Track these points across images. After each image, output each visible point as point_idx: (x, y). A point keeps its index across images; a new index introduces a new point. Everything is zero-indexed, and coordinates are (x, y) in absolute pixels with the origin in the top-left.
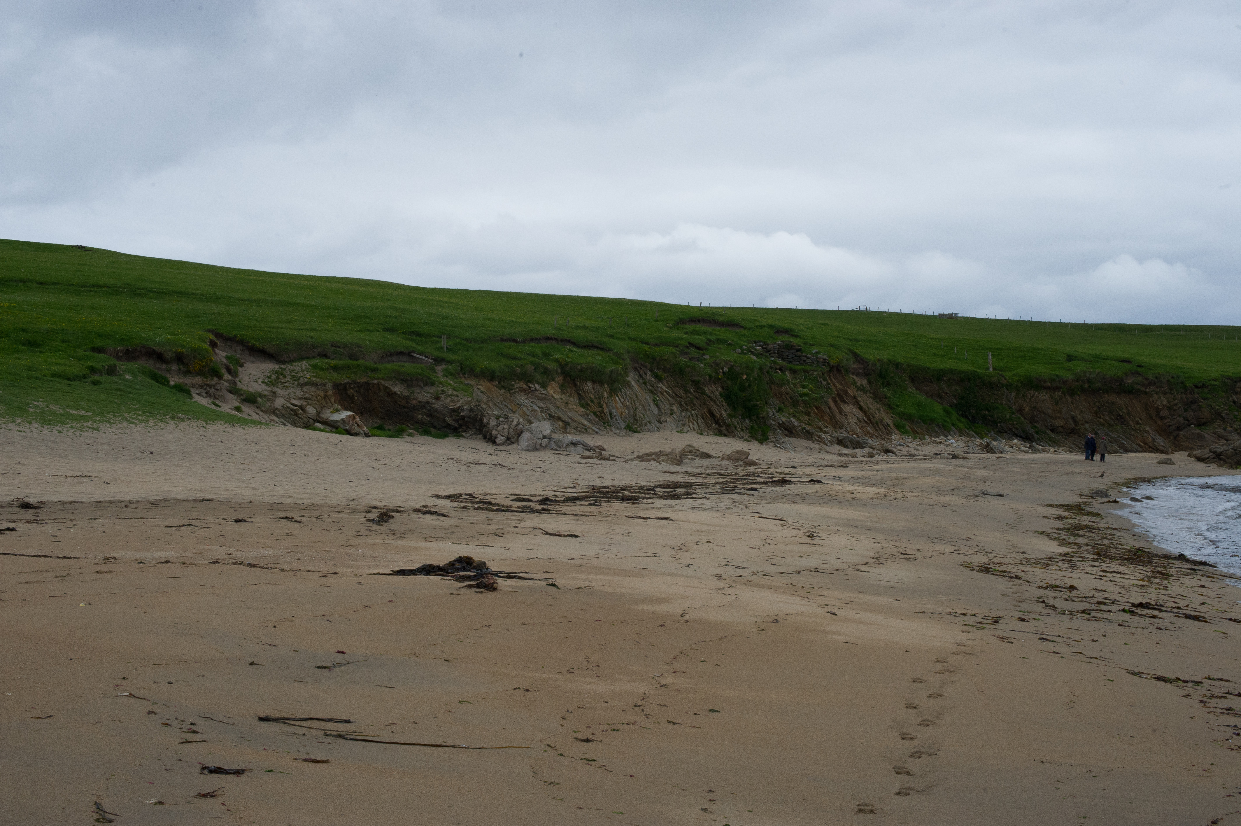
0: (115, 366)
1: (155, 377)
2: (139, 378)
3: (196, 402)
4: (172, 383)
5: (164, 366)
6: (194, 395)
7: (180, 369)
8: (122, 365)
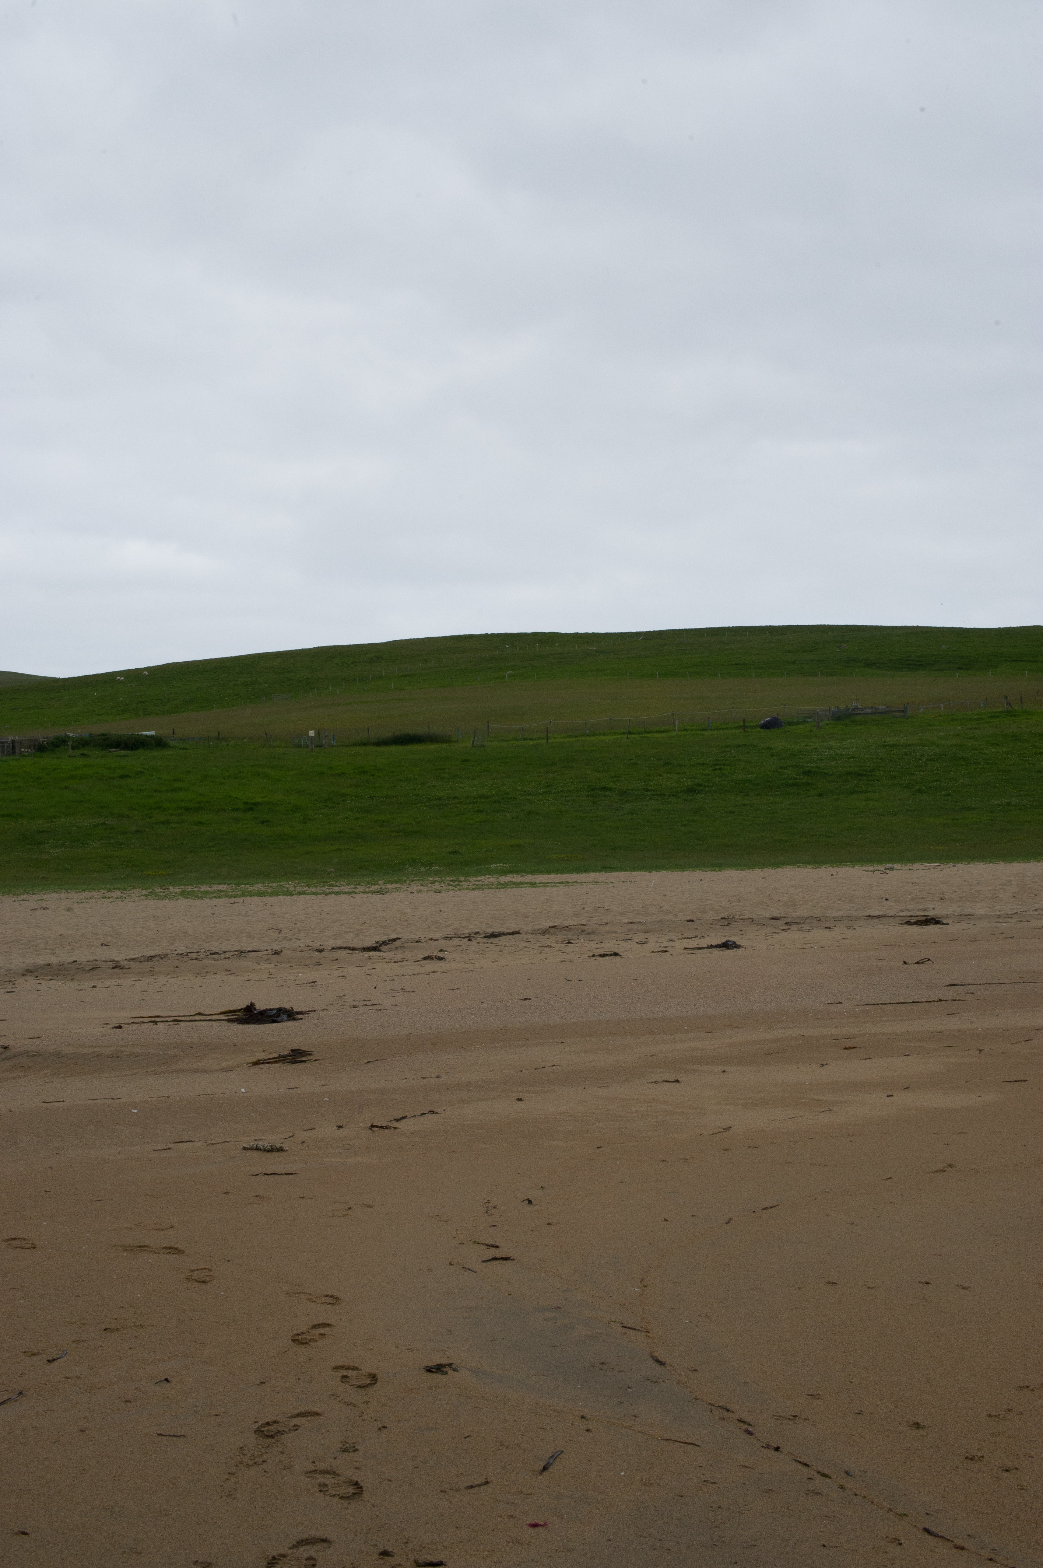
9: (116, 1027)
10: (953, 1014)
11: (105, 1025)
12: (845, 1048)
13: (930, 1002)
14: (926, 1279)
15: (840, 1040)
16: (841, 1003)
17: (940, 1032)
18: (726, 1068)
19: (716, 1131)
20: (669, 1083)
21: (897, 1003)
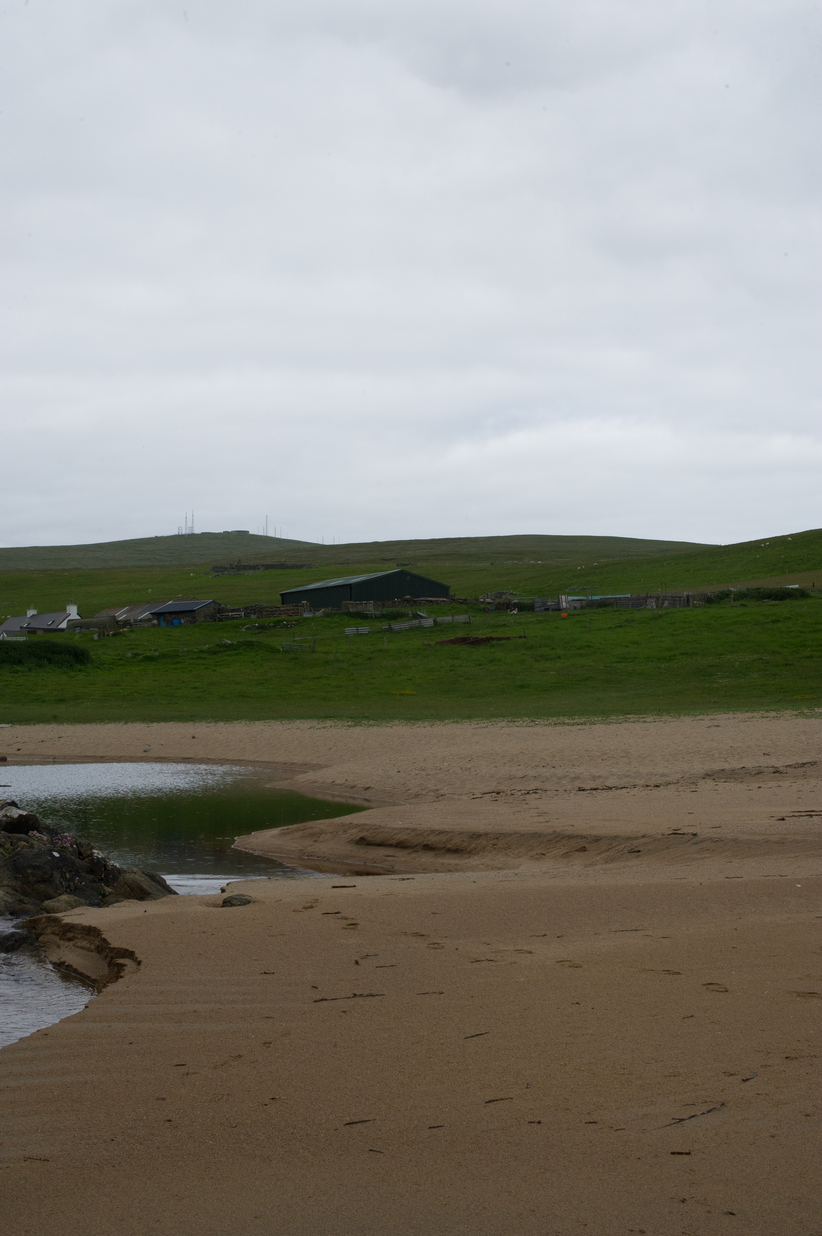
9: (780, 820)
11: (771, 818)
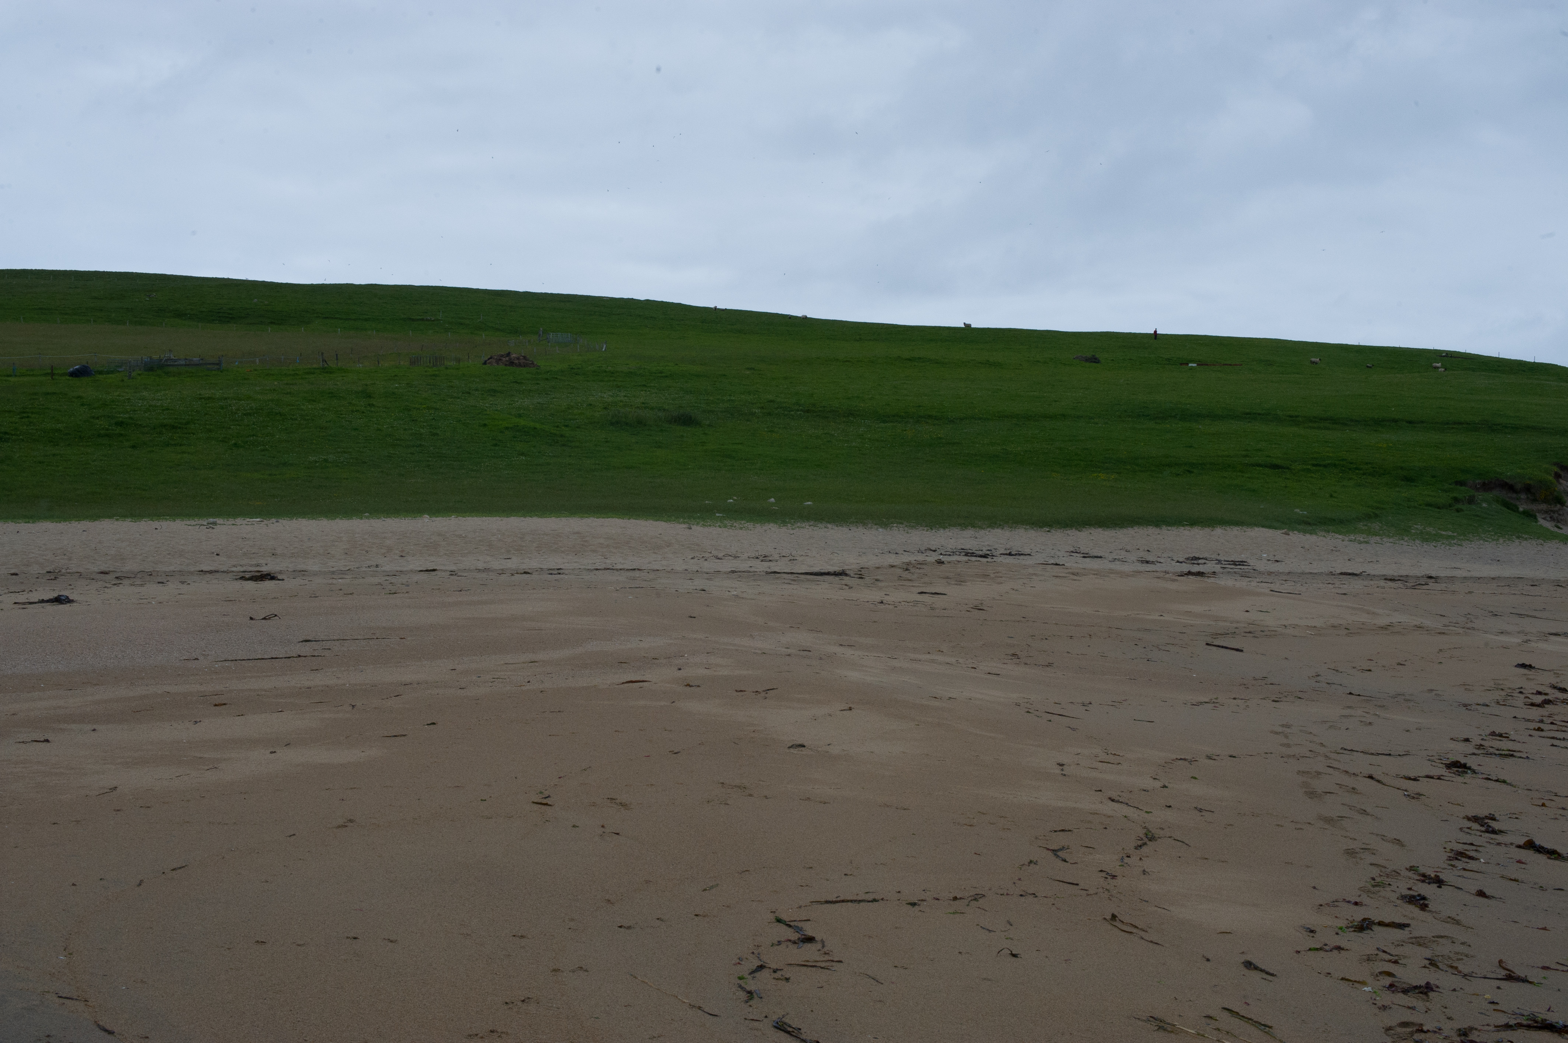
0: (1474, 496)
1: (1507, 505)
2: (1494, 506)
3: (1541, 526)
4: (1521, 509)
5: (1514, 495)
6: (1539, 519)
7: (1528, 498)
8: (1480, 495)
10: (317, 670)
12: (216, 705)
13: (289, 658)
14: (352, 935)
15: (208, 697)
16: (198, 659)
17: (308, 688)
18: (95, 727)
19: (101, 792)
20: (38, 743)
21: (255, 659)
